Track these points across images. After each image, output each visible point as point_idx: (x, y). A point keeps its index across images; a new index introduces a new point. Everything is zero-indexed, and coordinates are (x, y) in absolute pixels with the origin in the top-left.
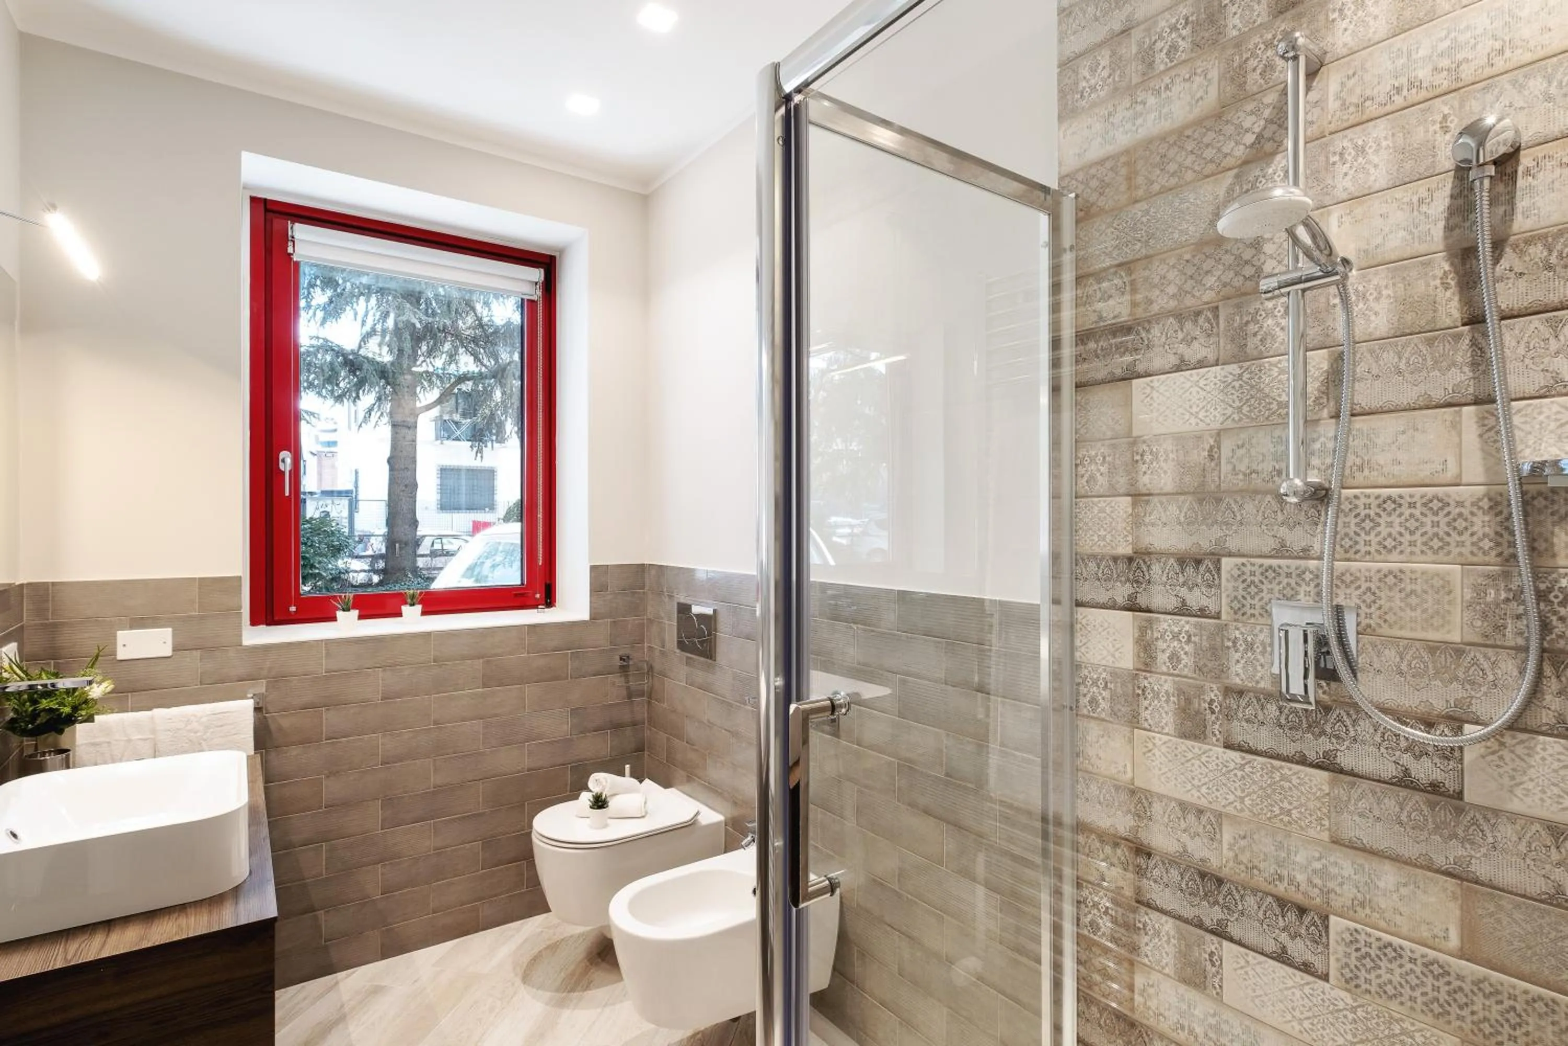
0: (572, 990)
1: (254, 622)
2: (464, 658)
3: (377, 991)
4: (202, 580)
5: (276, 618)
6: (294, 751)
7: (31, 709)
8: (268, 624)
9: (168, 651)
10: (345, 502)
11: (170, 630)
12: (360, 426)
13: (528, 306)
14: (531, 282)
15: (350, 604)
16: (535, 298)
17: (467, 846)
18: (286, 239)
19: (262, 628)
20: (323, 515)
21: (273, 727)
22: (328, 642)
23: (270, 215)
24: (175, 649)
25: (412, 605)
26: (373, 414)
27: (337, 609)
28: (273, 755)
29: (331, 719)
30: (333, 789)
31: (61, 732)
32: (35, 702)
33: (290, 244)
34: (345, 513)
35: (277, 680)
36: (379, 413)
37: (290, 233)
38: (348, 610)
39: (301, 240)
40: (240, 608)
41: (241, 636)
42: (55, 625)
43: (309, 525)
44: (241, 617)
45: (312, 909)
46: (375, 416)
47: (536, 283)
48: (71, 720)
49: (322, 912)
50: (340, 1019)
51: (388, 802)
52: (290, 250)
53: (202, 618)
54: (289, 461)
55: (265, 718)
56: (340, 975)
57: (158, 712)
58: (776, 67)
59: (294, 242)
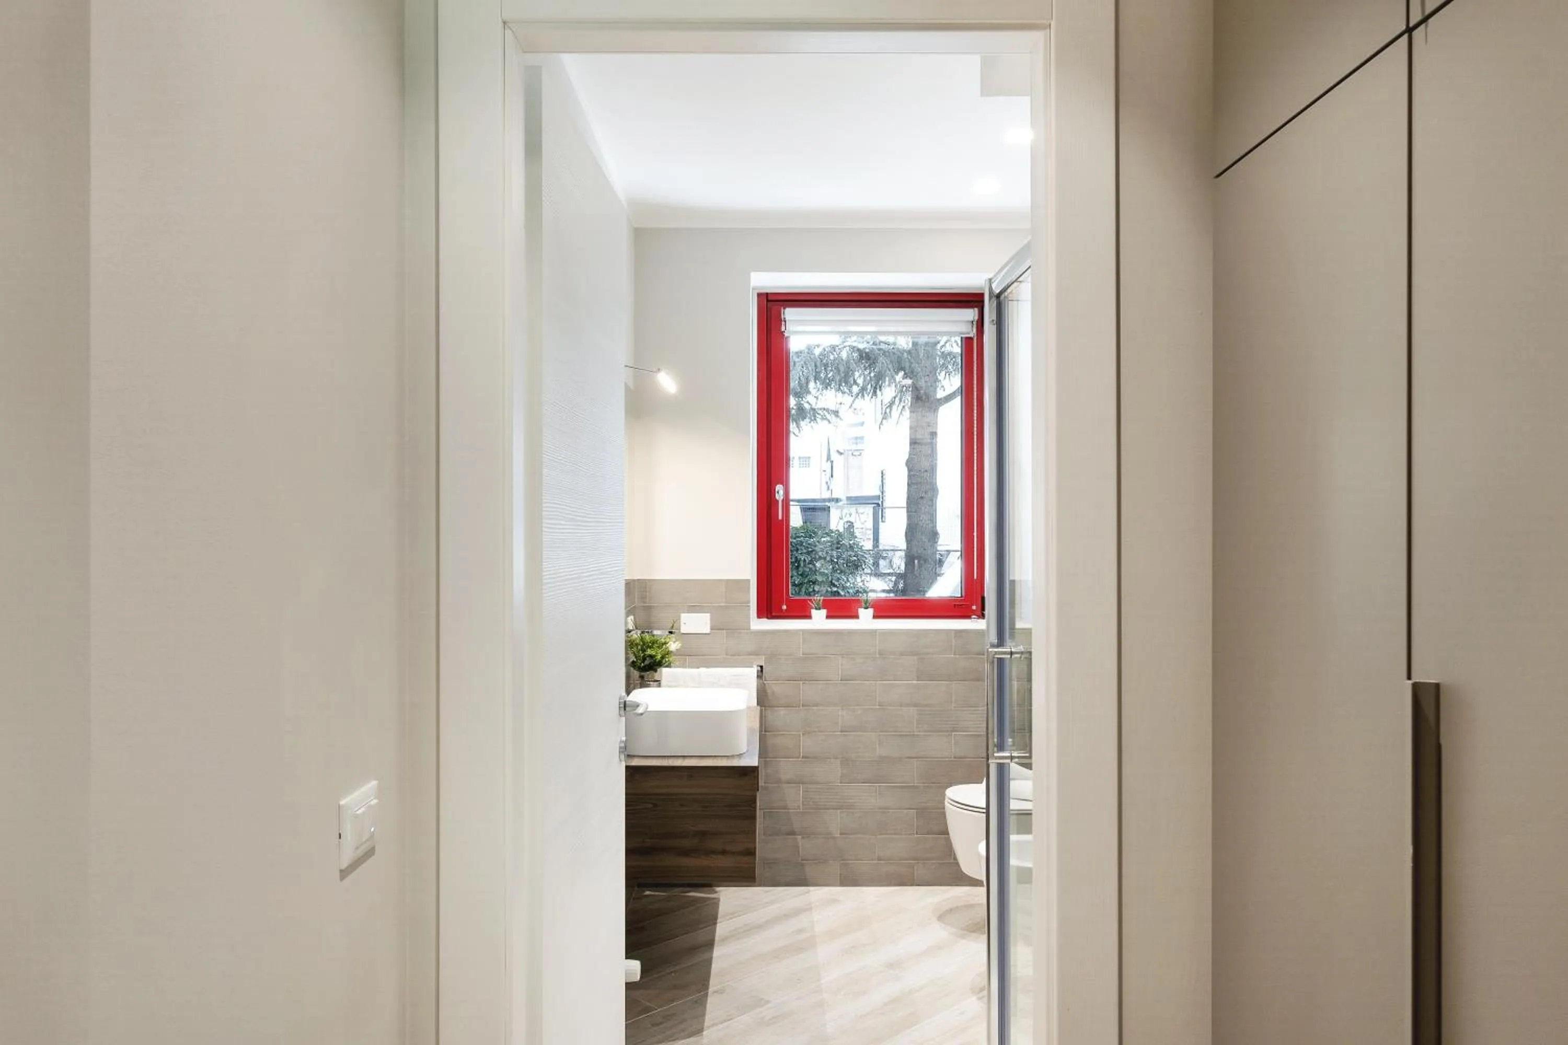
0: (974, 932)
1: (760, 614)
2: (902, 654)
3: (835, 901)
4: (728, 580)
5: (774, 614)
6: (782, 712)
7: (642, 655)
8: (768, 618)
9: (708, 631)
10: (869, 510)
11: (708, 615)
12: (881, 423)
13: (967, 342)
14: (968, 322)
15: (821, 606)
16: (971, 335)
17: (905, 811)
18: (779, 321)
19: (765, 620)
20: (846, 526)
21: (769, 691)
22: (804, 632)
23: (769, 304)
24: (712, 629)
25: (866, 608)
26: (894, 407)
27: (812, 608)
28: (769, 713)
29: (808, 692)
30: (808, 744)
31: (656, 671)
32: (644, 651)
33: (783, 323)
34: (870, 524)
35: (772, 657)
36: (901, 407)
37: (782, 317)
38: (820, 609)
39: (791, 321)
40: (749, 602)
41: (749, 622)
42: (650, 608)
43: (828, 539)
44: (749, 610)
45: (793, 833)
46: (895, 411)
47: (972, 322)
48: (660, 664)
49: (800, 837)
50: (808, 909)
51: (845, 762)
52: (783, 329)
53: (727, 607)
54: (781, 492)
55: (764, 683)
56: (811, 888)
57: (703, 670)
58: (990, 280)
59: (785, 321)
